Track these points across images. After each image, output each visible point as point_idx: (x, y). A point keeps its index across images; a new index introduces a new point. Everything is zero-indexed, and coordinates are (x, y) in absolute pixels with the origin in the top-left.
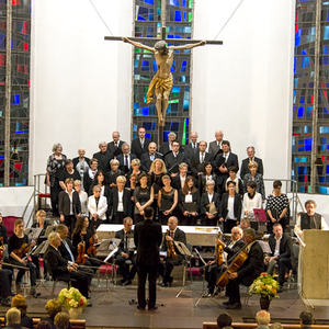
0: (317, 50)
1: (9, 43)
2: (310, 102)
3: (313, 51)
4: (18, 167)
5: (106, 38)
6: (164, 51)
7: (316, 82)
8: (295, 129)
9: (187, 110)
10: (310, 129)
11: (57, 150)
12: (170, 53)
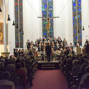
0: (77, 20)
1: (19, 21)
2: (76, 30)
3: (76, 20)
4: (21, 45)
5: (38, 17)
6: (48, 19)
7: (77, 26)
8: (74, 35)
9: (53, 33)
10: (77, 35)
11: (28, 40)
12: (50, 19)
